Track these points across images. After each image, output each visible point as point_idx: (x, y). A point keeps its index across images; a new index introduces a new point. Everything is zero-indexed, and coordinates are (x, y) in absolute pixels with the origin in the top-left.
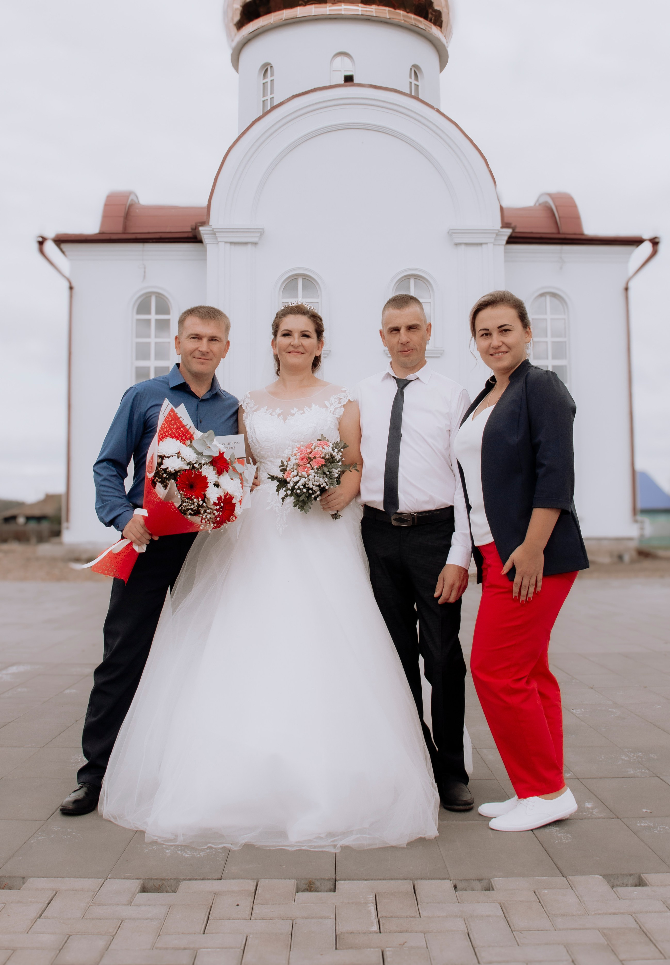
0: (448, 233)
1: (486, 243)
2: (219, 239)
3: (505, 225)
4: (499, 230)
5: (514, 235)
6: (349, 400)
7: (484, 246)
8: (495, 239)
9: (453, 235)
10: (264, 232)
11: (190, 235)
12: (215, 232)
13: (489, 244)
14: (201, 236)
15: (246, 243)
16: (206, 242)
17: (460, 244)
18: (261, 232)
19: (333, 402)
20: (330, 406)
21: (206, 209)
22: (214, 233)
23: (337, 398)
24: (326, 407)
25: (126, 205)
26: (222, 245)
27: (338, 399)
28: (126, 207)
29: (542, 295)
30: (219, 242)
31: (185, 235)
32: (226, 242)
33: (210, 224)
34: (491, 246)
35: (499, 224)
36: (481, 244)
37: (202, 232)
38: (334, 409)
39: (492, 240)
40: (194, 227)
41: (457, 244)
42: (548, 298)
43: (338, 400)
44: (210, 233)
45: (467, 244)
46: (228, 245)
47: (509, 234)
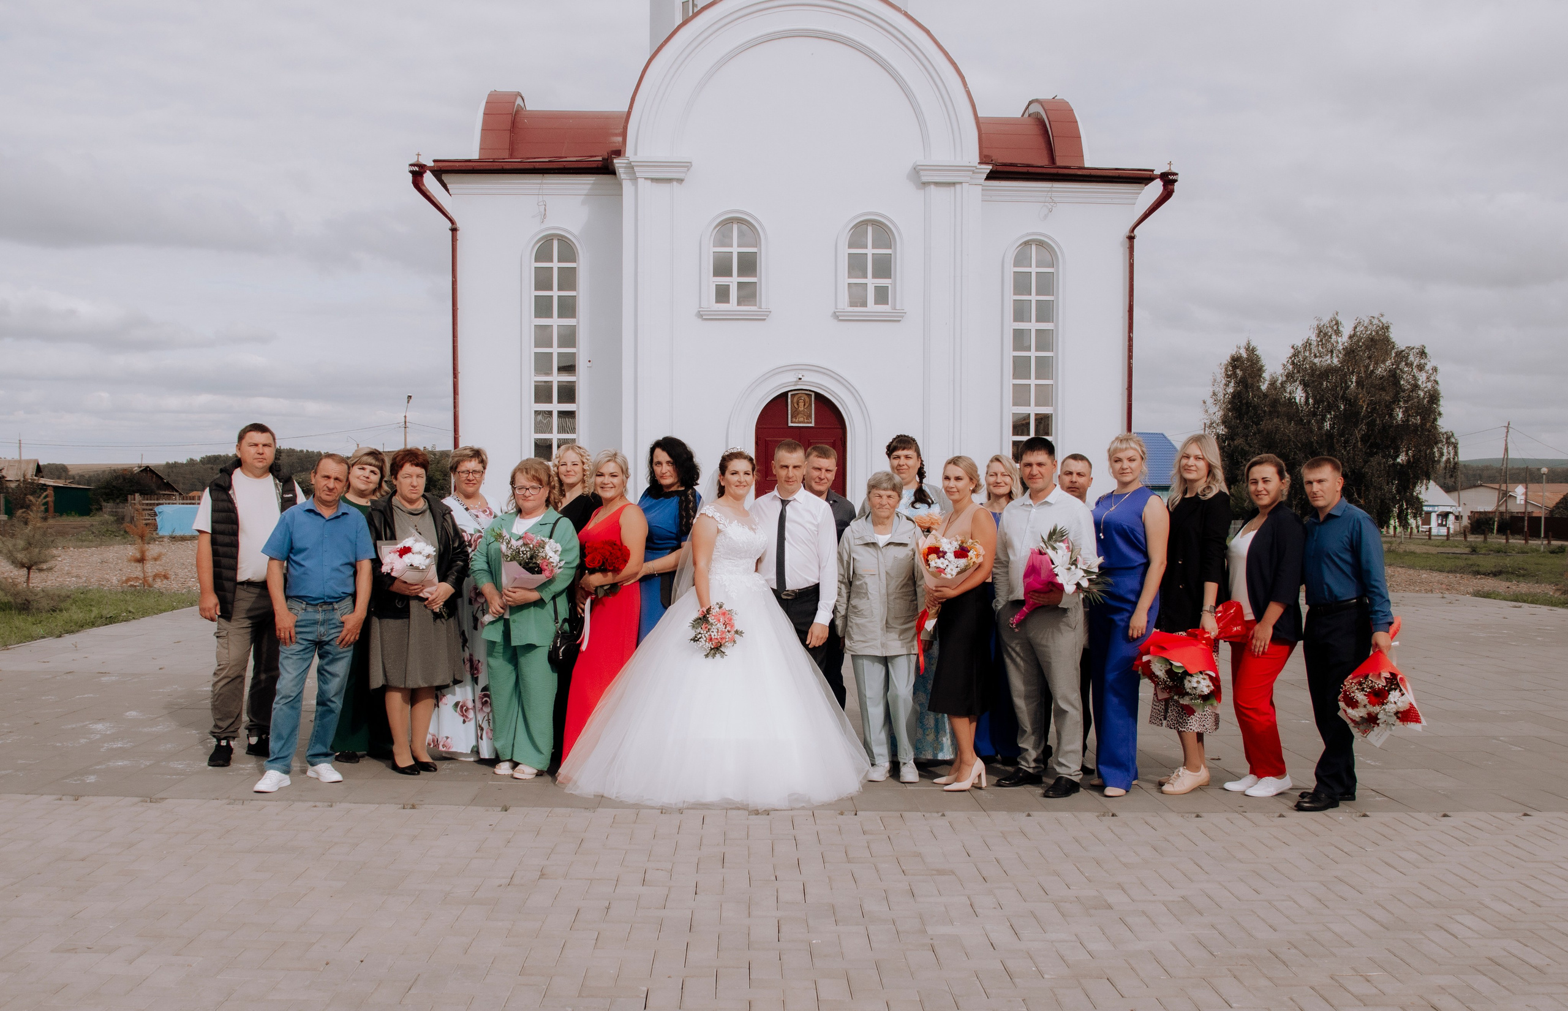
0: (913, 170)
1: (961, 183)
2: (638, 175)
3: (984, 159)
4: (977, 166)
7: (958, 187)
8: (971, 177)
9: (920, 172)
10: (691, 166)
11: (600, 165)
12: (632, 165)
13: (963, 184)
14: (614, 167)
15: (669, 180)
16: (621, 175)
18: (687, 166)
22: (632, 167)
25: (511, 113)
26: (641, 182)
28: (511, 115)
29: (1026, 244)
30: (637, 178)
31: (594, 165)
32: (646, 178)
33: (627, 155)
34: (965, 186)
35: (976, 159)
36: (954, 184)
37: (617, 165)
39: (969, 178)
40: (607, 157)
41: (925, 184)
45: (937, 184)
46: (649, 181)
47: (988, 171)
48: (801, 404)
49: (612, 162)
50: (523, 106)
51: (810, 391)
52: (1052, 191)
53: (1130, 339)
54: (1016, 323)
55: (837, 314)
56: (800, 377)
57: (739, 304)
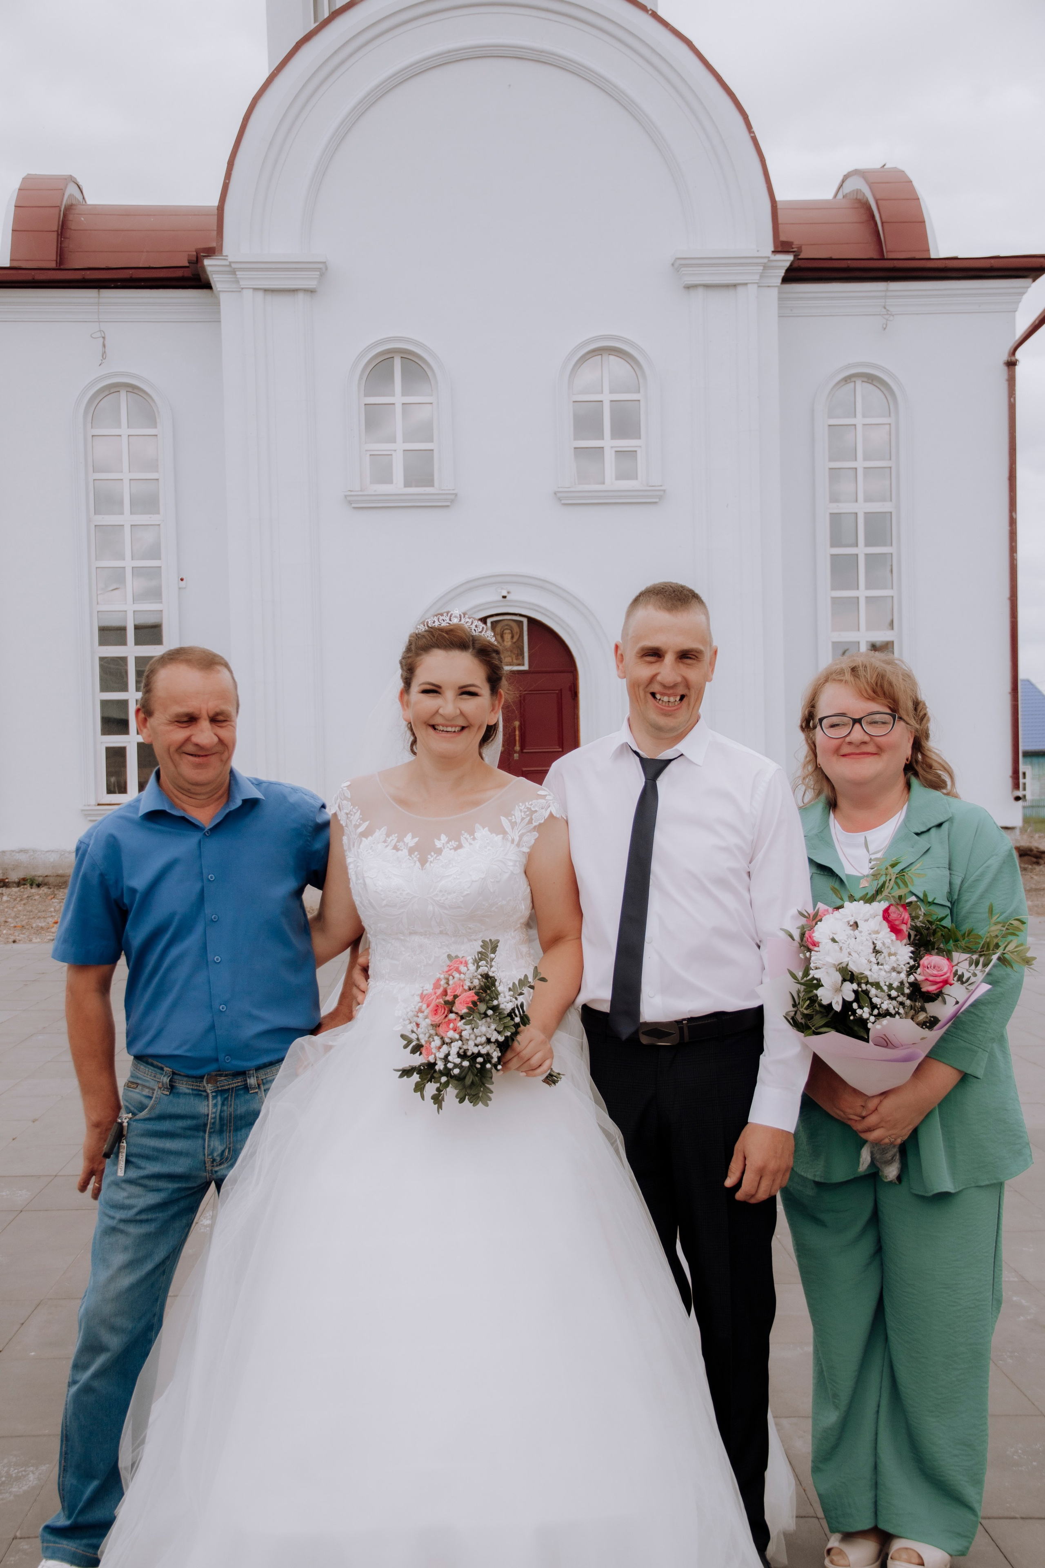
0: (673, 265)
1: (746, 284)
2: (243, 283)
3: (781, 247)
4: (769, 257)
5: (796, 265)
6: (551, 815)
7: (740, 289)
8: (761, 277)
9: (683, 269)
10: (327, 269)
11: (187, 273)
12: (234, 269)
13: (749, 286)
14: (207, 275)
15: (294, 291)
16: (219, 289)
17: (695, 286)
18: (321, 269)
19: (518, 821)
20: (511, 830)
21: (216, 217)
22: (233, 272)
23: (526, 810)
24: (505, 833)
25: (59, 207)
26: (248, 294)
27: (528, 813)
28: (60, 211)
29: (847, 379)
30: (243, 288)
31: (179, 273)
33: (225, 252)
34: (752, 289)
35: (768, 245)
36: (735, 286)
37: (209, 269)
38: (519, 836)
39: (757, 277)
40: (195, 259)
41: (688, 287)
42: (859, 383)
43: (527, 815)
44: (228, 272)
45: (707, 286)
46: (260, 294)
47: (788, 264)
48: (507, 637)
49: (203, 267)
50: (80, 197)
51: (521, 615)
52: (886, 297)
53: (1013, 522)
54: (834, 505)
55: (559, 495)
56: (505, 594)
57: (407, 484)
